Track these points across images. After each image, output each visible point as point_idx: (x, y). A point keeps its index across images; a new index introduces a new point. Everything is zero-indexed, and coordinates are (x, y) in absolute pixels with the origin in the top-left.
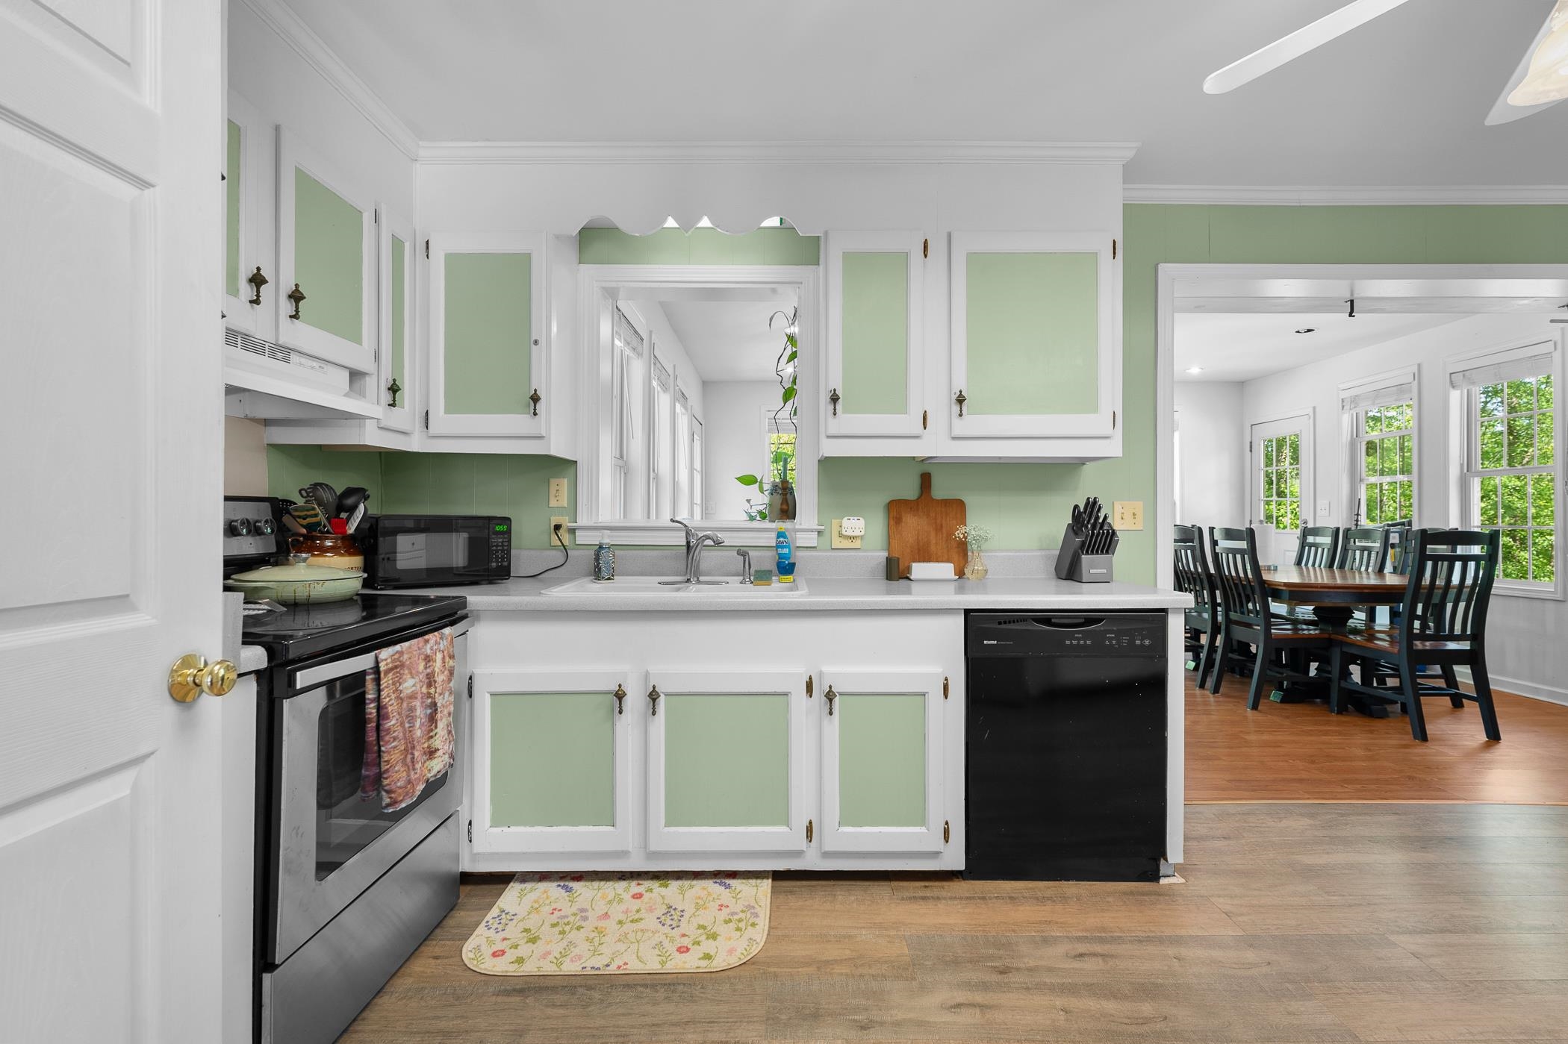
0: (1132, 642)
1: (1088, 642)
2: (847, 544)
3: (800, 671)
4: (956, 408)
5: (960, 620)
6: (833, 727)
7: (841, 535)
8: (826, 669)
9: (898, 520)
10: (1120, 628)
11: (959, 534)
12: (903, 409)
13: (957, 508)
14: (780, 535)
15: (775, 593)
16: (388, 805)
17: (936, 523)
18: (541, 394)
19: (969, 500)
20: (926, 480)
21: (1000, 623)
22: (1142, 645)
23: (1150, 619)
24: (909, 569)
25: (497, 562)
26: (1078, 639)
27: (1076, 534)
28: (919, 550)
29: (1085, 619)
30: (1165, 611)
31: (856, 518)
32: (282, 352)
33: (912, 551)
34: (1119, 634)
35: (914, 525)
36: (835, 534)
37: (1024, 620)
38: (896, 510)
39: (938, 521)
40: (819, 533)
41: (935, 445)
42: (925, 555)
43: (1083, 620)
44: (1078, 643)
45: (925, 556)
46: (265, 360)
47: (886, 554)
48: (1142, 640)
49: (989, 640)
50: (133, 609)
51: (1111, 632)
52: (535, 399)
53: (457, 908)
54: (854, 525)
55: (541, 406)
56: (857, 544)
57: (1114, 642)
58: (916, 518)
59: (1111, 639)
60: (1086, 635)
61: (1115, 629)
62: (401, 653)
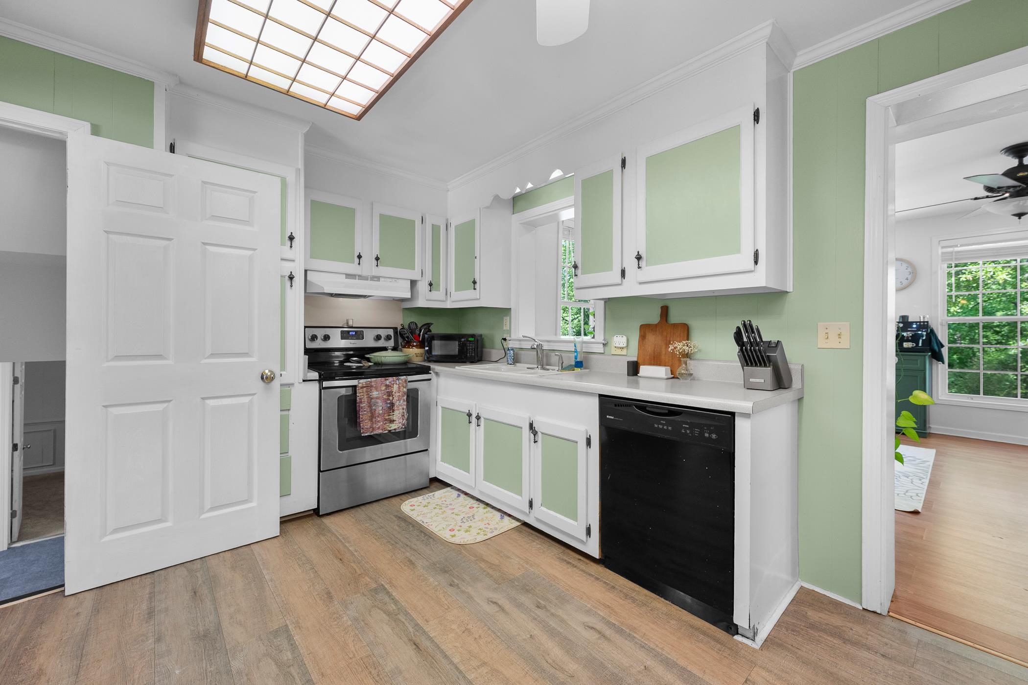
0: (702, 433)
1: (670, 428)
6: (538, 449)
10: (692, 421)
16: (363, 433)
17: (666, 340)
18: (477, 280)
19: (694, 324)
20: (665, 311)
21: (616, 406)
22: (710, 438)
23: (717, 418)
25: (470, 353)
26: (662, 424)
28: (654, 358)
29: (669, 411)
30: (733, 414)
31: (621, 336)
32: (377, 278)
33: (650, 358)
34: (692, 426)
39: (668, 339)
42: (656, 361)
43: (667, 412)
44: (663, 427)
46: (369, 282)
48: (710, 434)
49: (610, 416)
50: (251, 356)
51: (686, 423)
52: (474, 282)
53: (428, 489)
54: (619, 340)
55: (477, 286)
57: (688, 432)
58: (654, 336)
59: (685, 429)
60: (668, 423)
61: (689, 421)
62: (371, 382)
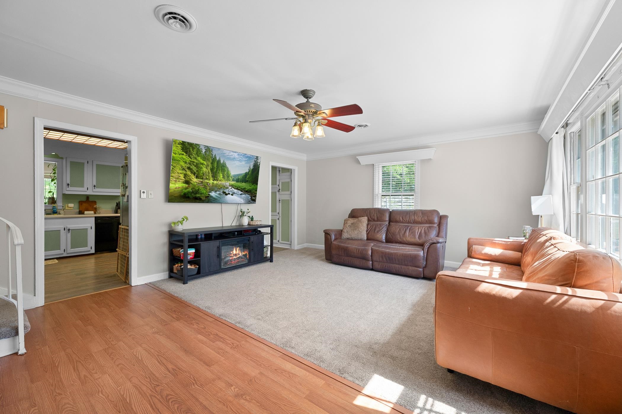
2: (69, 208)
3: (63, 227)
4: (94, 187)
5: (94, 218)
7: (68, 207)
8: (68, 226)
9: (82, 204)
11: (95, 206)
12: (83, 186)
13: (95, 203)
14: (53, 207)
15: (55, 216)
24: (84, 212)
27: (117, 206)
35: (85, 205)
36: (66, 207)
37: (104, 218)
38: (81, 203)
40: (63, 206)
41: (90, 193)
45: (87, 210)
47: (78, 210)
56: (72, 208)
